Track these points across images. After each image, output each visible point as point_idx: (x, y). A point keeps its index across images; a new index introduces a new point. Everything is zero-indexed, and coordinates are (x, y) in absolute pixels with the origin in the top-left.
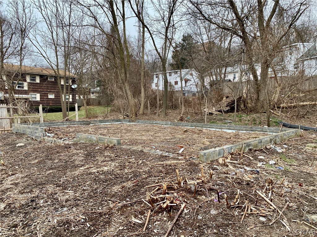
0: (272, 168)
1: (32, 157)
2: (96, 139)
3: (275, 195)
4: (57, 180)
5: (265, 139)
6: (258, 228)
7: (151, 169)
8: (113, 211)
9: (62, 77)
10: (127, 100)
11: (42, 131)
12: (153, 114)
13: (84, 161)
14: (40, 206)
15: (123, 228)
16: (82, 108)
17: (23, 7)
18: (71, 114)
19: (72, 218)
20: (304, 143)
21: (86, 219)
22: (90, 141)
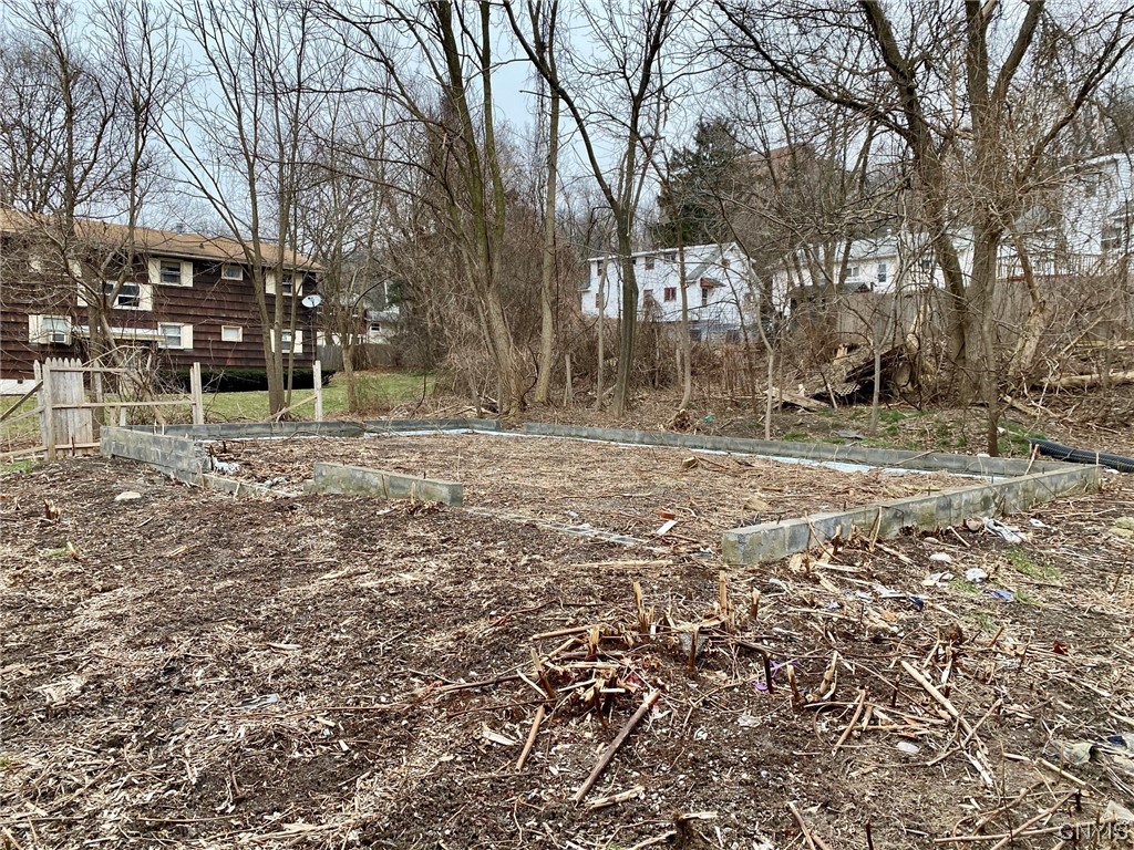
0: (972, 594)
1: (168, 537)
2: (380, 484)
3: (965, 677)
4: (246, 611)
5: (965, 497)
6: (887, 773)
7: (558, 582)
8: (425, 708)
9: (270, 268)
10: (491, 351)
11: (200, 452)
12: (581, 402)
13: (337, 553)
14: (194, 687)
15: (452, 757)
16: (337, 377)
17: (142, 25)
18: (298, 398)
19: (294, 724)
20: (1108, 514)
21: (339, 729)
22: (361, 488)
